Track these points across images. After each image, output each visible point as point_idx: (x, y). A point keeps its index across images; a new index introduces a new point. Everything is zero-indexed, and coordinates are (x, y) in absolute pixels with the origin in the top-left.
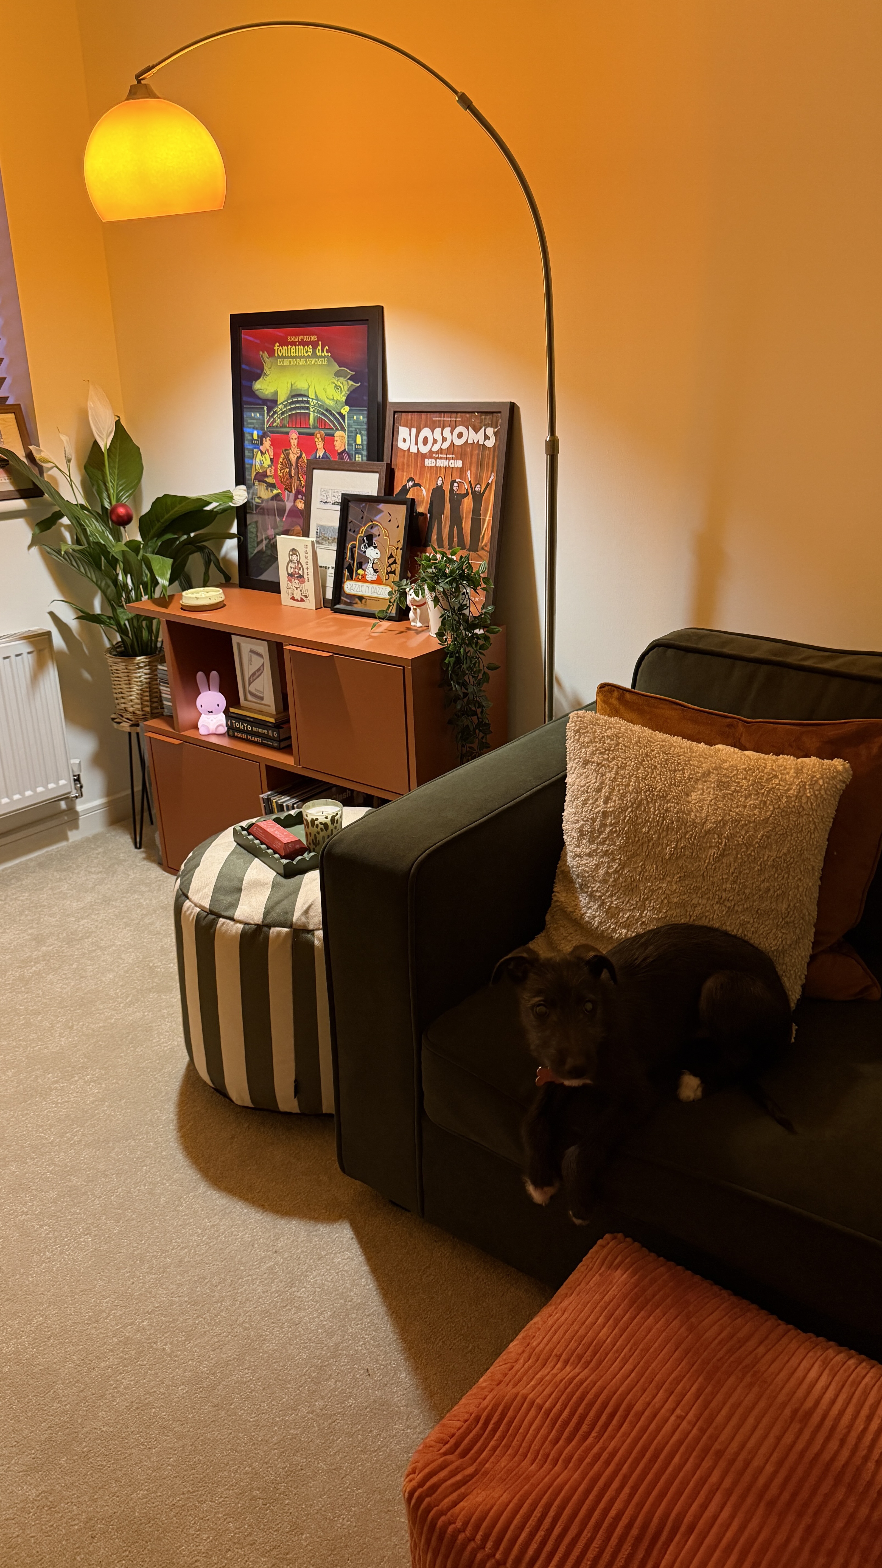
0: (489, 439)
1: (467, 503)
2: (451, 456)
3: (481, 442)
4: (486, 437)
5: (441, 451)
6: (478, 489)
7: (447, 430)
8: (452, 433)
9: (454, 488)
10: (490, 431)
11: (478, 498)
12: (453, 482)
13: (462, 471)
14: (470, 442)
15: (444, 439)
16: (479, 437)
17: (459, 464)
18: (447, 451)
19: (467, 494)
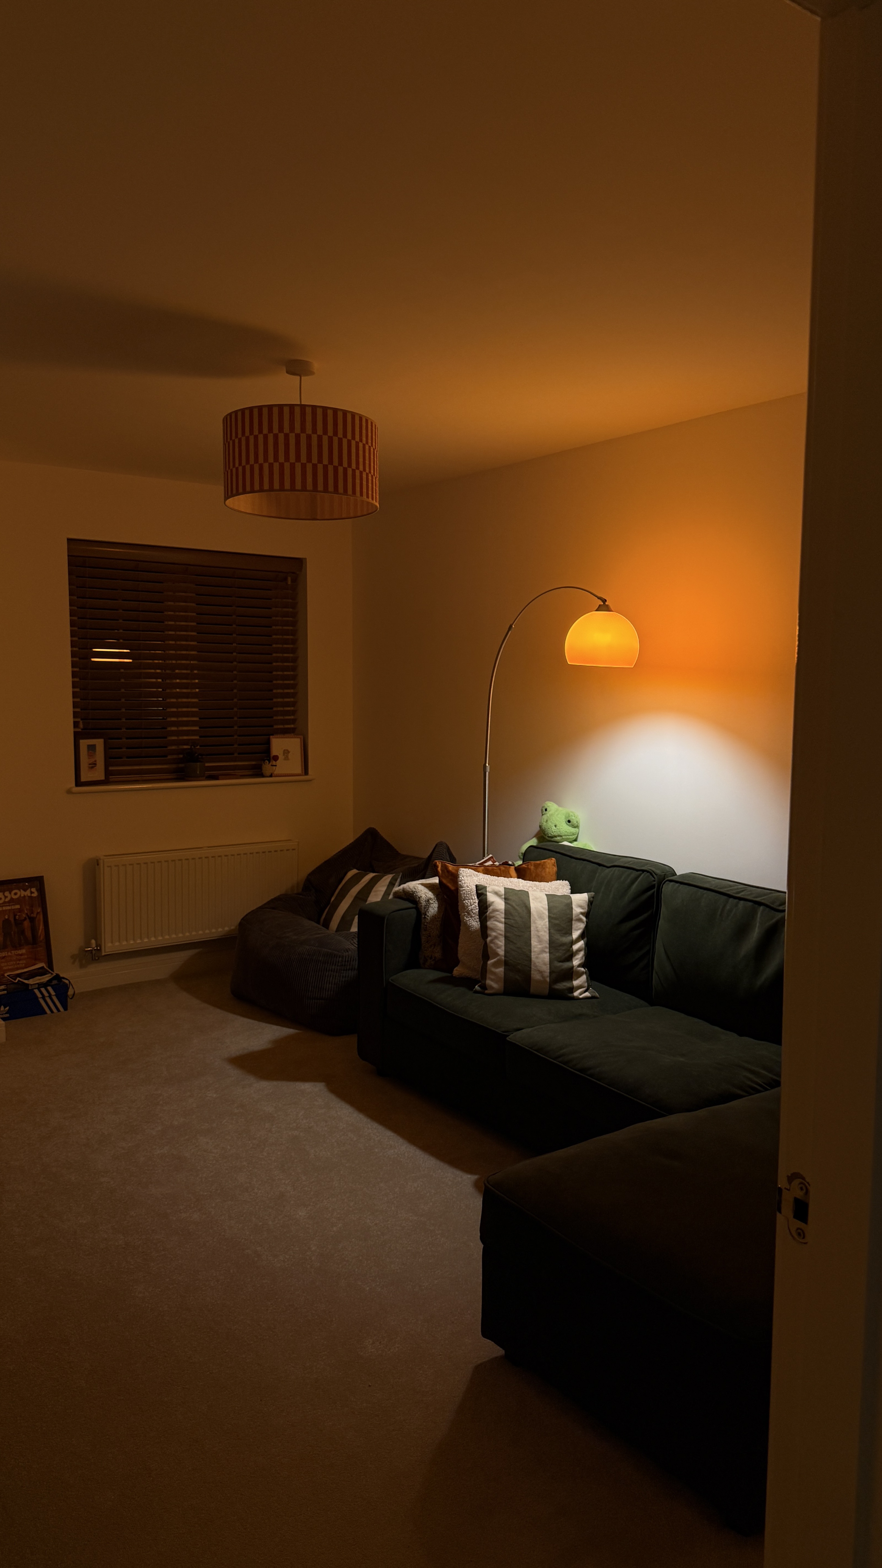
0: (34, 893)
1: (27, 924)
2: (12, 904)
3: (29, 895)
4: (32, 893)
5: (5, 902)
6: (32, 915)
7: (7, 894)
8: (10, 893)
9: (17, 918)
10: (33, 890)
11: (32, 920)
12: (15, 916)
13: (20, 910)
14: (22, 896)
15: (6, 897)
16: (28, 893)
17: (18, 907)
18: (9, 902)
19: (25, 919)
